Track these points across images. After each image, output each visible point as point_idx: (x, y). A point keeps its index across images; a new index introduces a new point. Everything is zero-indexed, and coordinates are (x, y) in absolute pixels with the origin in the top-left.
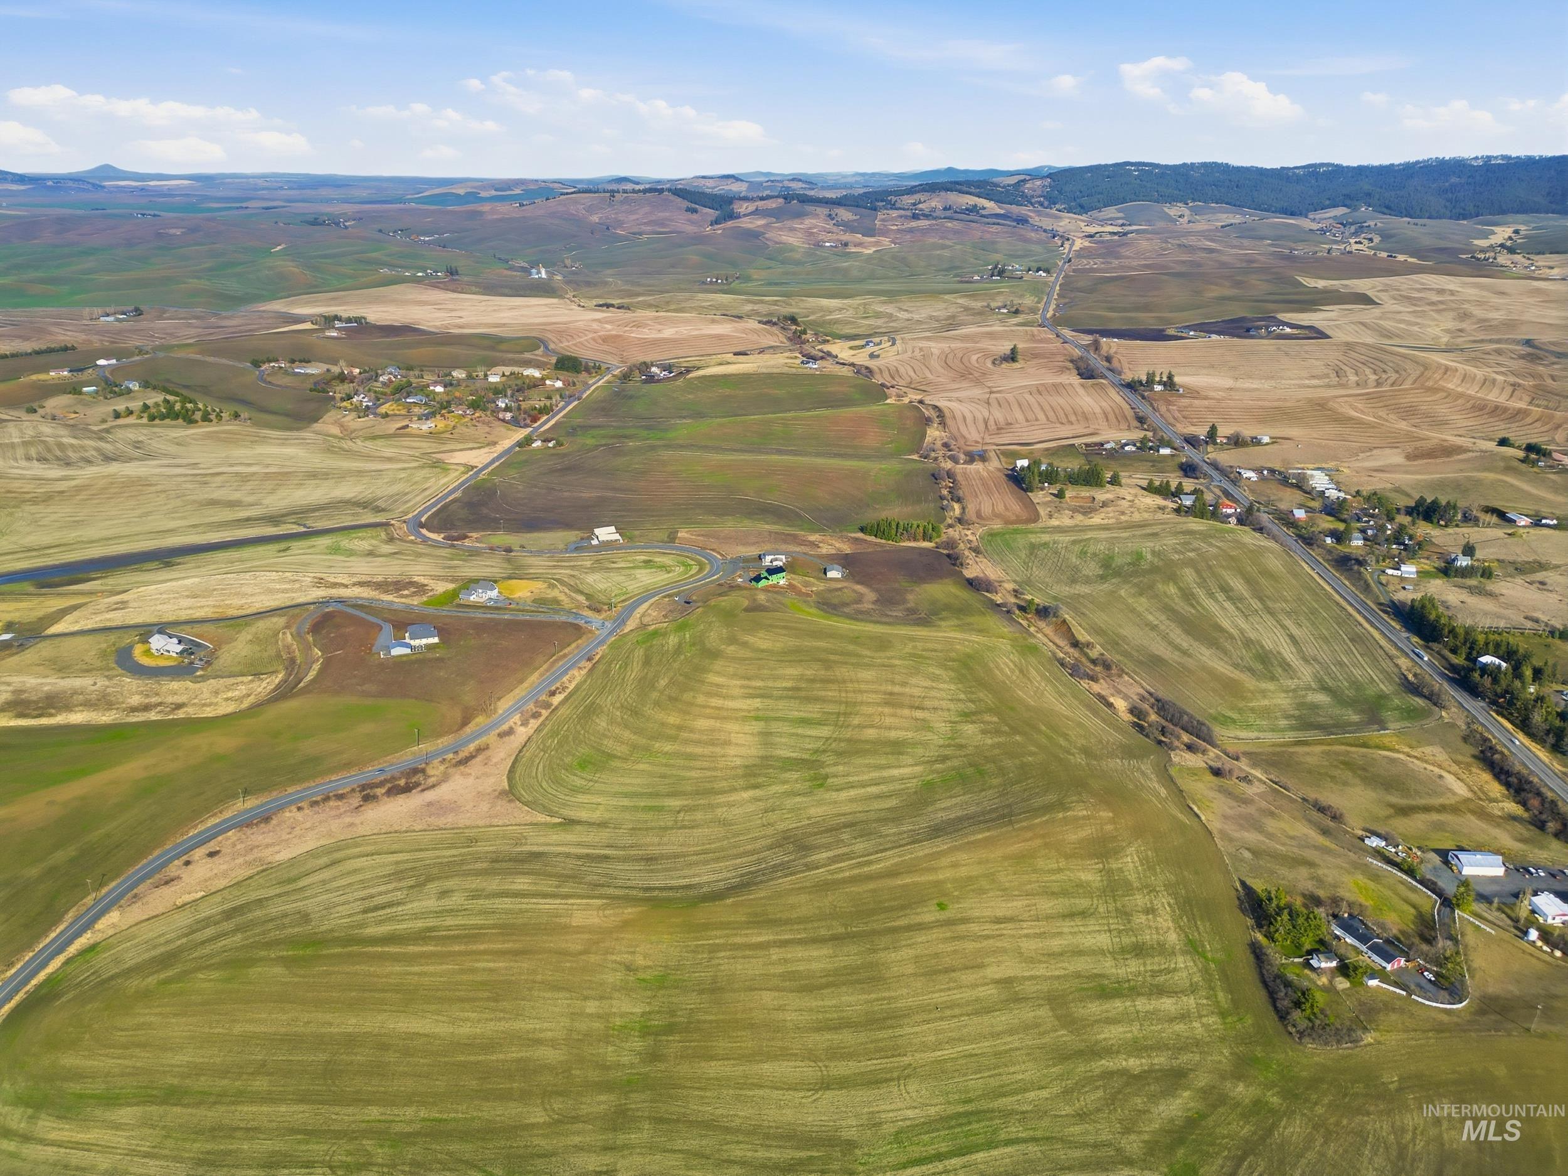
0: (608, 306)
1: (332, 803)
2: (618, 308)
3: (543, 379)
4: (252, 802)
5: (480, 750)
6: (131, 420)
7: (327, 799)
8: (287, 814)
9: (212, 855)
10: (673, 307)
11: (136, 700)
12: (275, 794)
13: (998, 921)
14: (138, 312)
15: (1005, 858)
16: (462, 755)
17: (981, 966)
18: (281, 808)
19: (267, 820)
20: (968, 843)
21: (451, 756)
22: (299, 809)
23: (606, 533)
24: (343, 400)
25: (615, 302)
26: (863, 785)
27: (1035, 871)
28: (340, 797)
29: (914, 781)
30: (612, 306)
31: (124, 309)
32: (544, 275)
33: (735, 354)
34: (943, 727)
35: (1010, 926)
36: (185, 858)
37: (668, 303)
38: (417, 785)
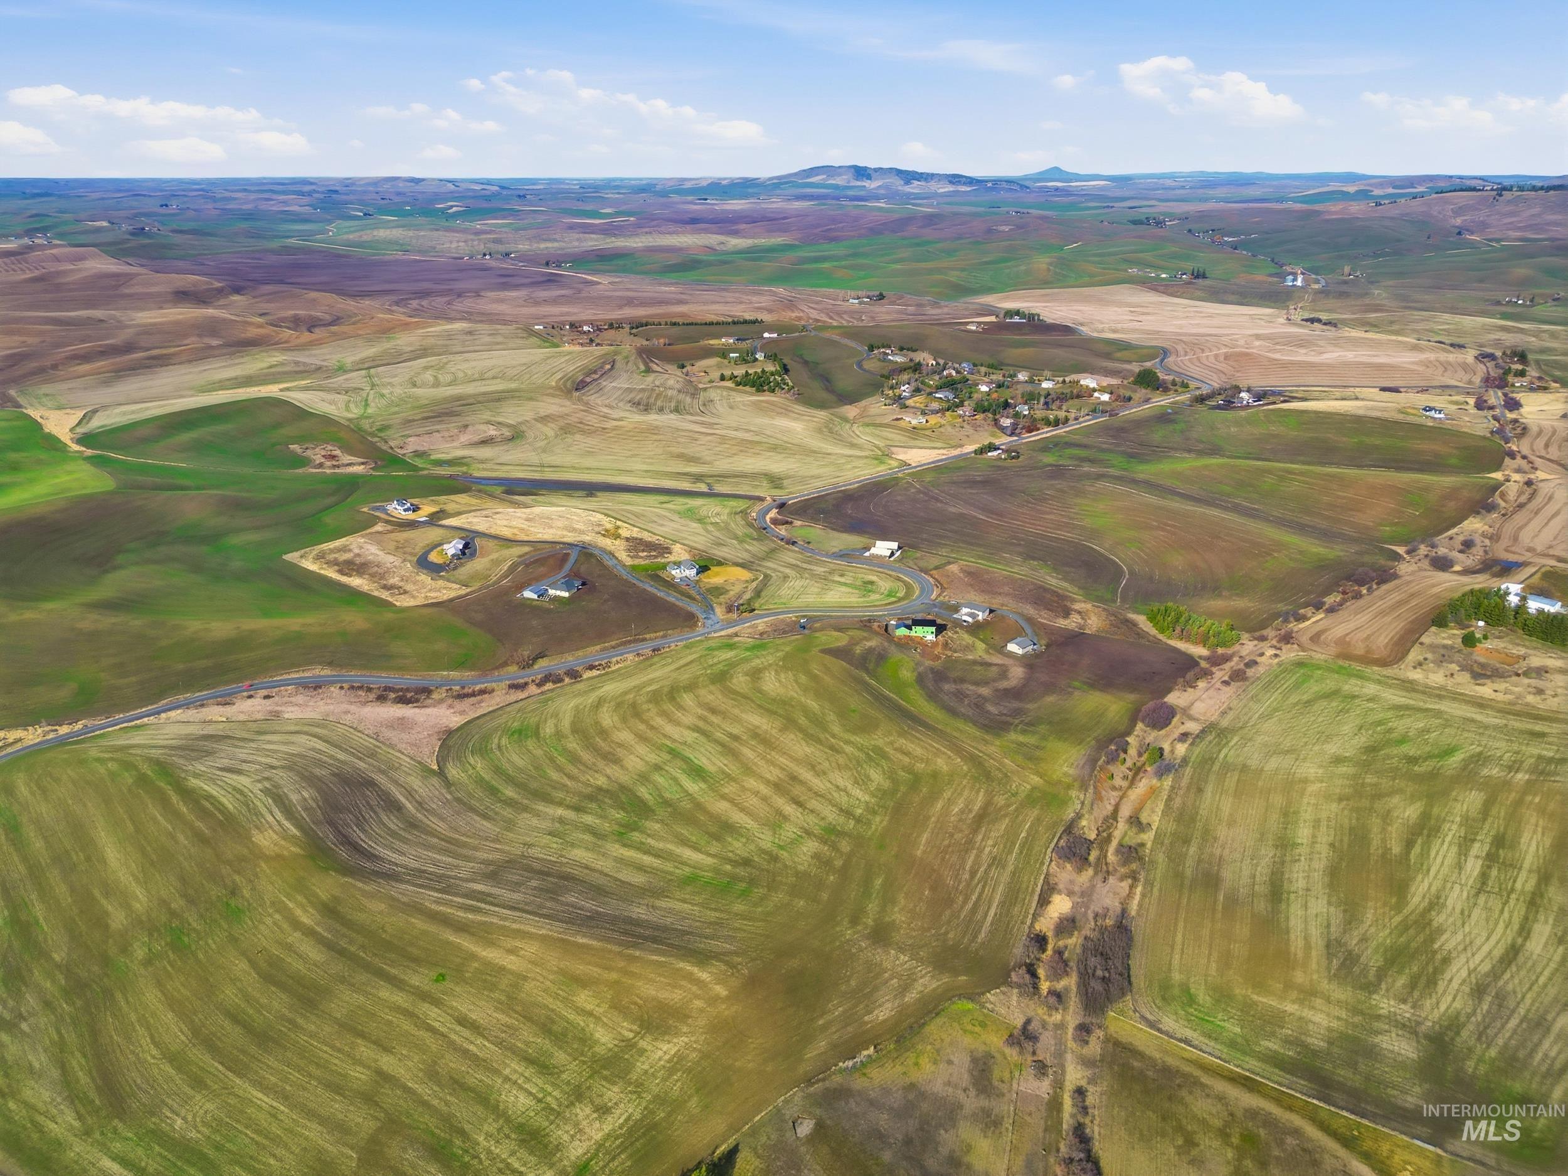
0: (1312, 321)
1: (360, 693)
2: (1325, 324)
3: (1094, 390)
4: (327, 672)
5: (483, 692)
6: (729, 384)
7: (360, 688)
8: (332, 689)
9: (267, 697)
10: (1395, 327)
11: (394, 580)
12: (344, 672)
13: (463, 1021)
14: (881, 297)
15: (562, 972)
16: (466, 691)
17: (387, 1050)
18: (332, 683)
19: (315, 688)
20: (563, 940)
21: (458, 688)
22: (342, 688)
23: (883, 548)
24: (892, 388)
25: (1324, 316)
26: (647, 852)
27: (565, 1000)
28: (369, 690)
29: (687, 869)
30: (1319, 321)
31: (871, 293)
32: (1299, 283)
33: (1384, 389)
34: (789, 831)
35: (466, 1033)
36: (252, 693)
37: (1392, 322)
38: (417, 701)
